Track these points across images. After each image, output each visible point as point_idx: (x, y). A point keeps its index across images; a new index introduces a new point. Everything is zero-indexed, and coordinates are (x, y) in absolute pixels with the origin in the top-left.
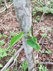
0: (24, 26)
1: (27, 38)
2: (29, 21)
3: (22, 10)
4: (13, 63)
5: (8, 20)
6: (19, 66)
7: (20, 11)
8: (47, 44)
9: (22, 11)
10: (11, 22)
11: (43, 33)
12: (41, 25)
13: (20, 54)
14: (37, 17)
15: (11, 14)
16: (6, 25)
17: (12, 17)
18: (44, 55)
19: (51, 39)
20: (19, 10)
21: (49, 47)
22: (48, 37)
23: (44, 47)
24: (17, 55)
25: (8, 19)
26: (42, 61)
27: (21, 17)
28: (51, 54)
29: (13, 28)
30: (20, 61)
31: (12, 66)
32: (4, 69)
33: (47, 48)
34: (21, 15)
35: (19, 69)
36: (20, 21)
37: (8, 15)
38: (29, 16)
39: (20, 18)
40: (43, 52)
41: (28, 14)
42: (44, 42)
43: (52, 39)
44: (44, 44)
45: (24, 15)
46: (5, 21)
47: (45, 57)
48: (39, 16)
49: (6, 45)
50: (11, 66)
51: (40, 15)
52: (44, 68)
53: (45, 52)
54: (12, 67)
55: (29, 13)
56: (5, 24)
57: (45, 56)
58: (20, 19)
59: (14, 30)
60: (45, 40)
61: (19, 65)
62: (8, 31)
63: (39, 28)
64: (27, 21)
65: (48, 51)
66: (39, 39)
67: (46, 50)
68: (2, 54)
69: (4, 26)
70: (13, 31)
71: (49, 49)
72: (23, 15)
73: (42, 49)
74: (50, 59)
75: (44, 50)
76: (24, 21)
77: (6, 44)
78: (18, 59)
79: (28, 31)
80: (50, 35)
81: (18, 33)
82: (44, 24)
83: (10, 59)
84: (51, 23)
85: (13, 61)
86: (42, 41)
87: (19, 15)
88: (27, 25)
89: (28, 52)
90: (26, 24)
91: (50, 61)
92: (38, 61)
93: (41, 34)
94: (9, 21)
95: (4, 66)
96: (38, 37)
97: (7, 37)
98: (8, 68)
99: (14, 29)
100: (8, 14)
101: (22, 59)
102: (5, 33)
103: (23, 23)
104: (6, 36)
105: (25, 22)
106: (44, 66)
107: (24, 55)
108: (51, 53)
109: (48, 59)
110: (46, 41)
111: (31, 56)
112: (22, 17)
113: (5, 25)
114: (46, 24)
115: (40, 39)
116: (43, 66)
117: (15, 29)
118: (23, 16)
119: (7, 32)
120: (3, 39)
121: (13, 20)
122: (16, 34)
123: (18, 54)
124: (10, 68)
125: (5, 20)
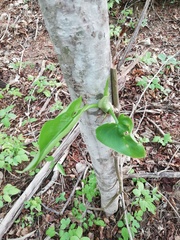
0: (82, 74)
1: (95, 114)
2: (102, 52)
3: (69, 12)
4: (50, 180)
5: (16, 33)
6: (71, 187)
7: (61, 17)
8: (158, 114)
9: (70, 18)
10: (28, 38)
11: (146, 74)
12: (137, 46)
13: (71, 150)
14: (123, 12)
15: (26, 7)
16: (13, 52)
17: (30, 21)
18: (148, 148)
19: (174, 95)
20: (59, 14)
21: (165, 123)
22: (162, 88)
23: (151, 123)
24: (61, 155)
25: (17, 26)
26: (143, 168)
27: (70, 43)
28: (171, 144)
29: (39, 62)
30: (73, 173)
31: (50, 188)
32: (26, 199)
33: (158, 126)
34: (67, 35)
35: (72, 195)
36: (64, 56)
37: (13, 13)
38: (100, 36)
39: (65, 44)
40: (147, 141)
41: (96, 28)
42: (149, 108)
43: (177, 96)
44: (149, 114)
45: (81, 32)
46: (6, 38)
47: (151, 157)
48: (130, 11)
49: (20, 124)
50: (46, 188)
51: (133, 6)
52: (151, 189)
53: (151, 139)
54: (50, 192)
55: (100, 21)
56: (8, 46)
57: (153, 153)
58: (66, 51)
59: (43, 69)
60: (153, 100)
61: (70, 183)
62: (22, 76)
63: (130, 59)
64: (92, 55)
65: (162, 136)
66: (132, 98)
67: (156, 132)
68: (12, 154)
69: (5, 58)
70: (40, 74)
71: (166, 129)
72: (77, 34)
73: (144, 131)
74: (168, 160)
75: (148, 133)
76: (80, 58)
77: (21, 119)
78: (65, 168)
79: (96, 90)
80: (169, 81)
81: (58, 81)
82: (148, 41)
83: (42, 169)
84: (174, 36)
85: (52, 173)
86: (142, 104)
87: (60, 33)
88: (94, 69)
89: (99, 154)
90: (88, 66)
91: (170, 169)
92: (130, 170)
93: (138, 79)
94: (21, 35)
95: (23, 189)
96: (129, 91)
97: (20, 95)
98: (38, 194)
99: (43, 64)
100: (15, 8)
101: (78, 165)
102: (11, 82)
103: (79, 64)
104: (16, 93)
105: (85, 61)
106: (150, 182)
107: (83, 154)
108: (171, 141)
109: (162, 162)
110: (155, 104)
111: (110, 165)
112: (74, 41)
113: (7, 53)
114: (158, 40)
115: (137, 96)
116: (147, 184)
117: (46, 63)
118: (76, 39)
119: (18, 77)
120: (8, 103)
121: (33, 32)
122: (50, 83)
123: (63, 150)
124: (44, 194)
125: (7, 31)
